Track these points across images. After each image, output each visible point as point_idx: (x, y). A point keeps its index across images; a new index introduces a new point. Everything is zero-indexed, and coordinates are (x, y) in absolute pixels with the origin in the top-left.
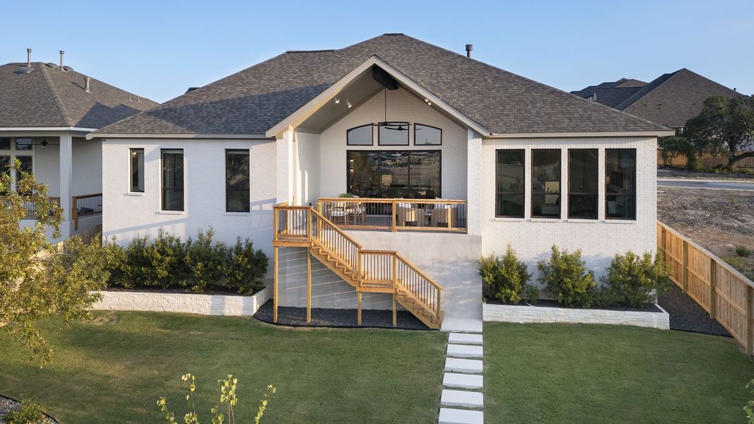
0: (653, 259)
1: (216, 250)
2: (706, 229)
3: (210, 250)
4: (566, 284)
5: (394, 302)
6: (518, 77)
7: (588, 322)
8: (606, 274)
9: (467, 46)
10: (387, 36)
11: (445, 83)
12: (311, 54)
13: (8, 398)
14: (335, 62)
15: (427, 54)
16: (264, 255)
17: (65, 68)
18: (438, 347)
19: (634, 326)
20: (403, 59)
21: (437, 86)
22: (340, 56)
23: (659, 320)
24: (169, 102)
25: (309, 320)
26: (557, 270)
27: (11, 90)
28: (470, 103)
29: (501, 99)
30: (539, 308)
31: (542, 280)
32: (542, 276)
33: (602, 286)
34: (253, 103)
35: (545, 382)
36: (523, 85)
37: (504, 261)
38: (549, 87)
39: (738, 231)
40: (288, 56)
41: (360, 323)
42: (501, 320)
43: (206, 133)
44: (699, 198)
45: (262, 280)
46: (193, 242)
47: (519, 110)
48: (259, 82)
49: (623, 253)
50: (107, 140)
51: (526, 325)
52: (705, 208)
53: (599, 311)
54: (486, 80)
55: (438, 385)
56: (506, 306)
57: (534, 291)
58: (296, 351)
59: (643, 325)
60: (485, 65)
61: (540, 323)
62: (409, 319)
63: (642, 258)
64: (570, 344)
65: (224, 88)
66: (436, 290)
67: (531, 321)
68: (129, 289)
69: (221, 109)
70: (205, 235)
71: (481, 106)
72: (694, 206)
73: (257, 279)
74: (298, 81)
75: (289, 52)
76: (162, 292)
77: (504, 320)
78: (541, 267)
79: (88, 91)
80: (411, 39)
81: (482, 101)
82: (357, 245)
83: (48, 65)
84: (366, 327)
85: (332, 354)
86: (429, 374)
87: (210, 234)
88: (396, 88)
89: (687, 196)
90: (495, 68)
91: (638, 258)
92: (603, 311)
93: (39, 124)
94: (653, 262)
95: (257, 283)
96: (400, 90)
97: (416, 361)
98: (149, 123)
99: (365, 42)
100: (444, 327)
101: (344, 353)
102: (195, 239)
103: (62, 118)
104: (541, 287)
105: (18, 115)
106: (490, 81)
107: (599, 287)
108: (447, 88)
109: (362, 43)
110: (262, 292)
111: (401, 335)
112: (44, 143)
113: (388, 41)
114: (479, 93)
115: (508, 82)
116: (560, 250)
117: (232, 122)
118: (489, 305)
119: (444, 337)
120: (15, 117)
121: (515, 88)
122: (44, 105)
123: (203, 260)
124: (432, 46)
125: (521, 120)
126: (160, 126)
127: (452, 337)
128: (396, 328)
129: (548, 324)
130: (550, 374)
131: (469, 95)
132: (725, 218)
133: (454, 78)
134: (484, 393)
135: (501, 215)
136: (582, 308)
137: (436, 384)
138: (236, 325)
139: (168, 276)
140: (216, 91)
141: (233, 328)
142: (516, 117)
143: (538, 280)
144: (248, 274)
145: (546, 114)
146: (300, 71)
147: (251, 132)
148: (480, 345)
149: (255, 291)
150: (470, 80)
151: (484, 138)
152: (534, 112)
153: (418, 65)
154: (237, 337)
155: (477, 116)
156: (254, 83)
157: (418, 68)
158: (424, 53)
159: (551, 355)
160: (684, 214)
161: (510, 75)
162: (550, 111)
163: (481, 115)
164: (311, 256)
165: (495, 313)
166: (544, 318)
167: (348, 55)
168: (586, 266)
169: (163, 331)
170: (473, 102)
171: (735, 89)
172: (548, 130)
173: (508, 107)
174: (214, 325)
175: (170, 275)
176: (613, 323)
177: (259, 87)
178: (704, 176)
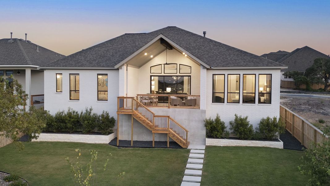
0: (278, 120)
1: (93, 116)
2: (308, 113)
3: (91, 116)
4: (240, 129)
5: (168, 137)
6: (224, 45)
7: (249, 146)
8: (258, 126)
9: (204, 32)
10: (169, 28)
11: (193, 47)
12: (135, 35)
13: (5, 173)
14: (145, 38)
15: (185, 35)
16: (114, 119)
17: (28, 41)
18: (186, 155)
19: (269, 147)
20: (175, 37)
21: (189, 48)
22: (148, 36)
23: (279, 145)
24: (73, 54)
25: (132, 145)
26: (237, 124)
27: (4, 50)
28: (203, 55)
29: (216, 53)
30: (229, 140)
31: (231, 129)
32: (231, 127)
33: (256, 131)
34: (110, 55)
35: (228, 167)
36: (226, 48)
37: (215, 120)
38: (237, 49)
39: (322, 114)
40: (126, 36)
41: (153, 146)
42: (213, 145)
43: (89, 67)
44: (307, 101)
45: (112, 129)
46: (83, 113)
47: (223, 58)
48: (113, 46)
49: (265, 118)
50: (46, 70)
51: (223, 147)
52: (309, 105)
53: (254, 141)
54: (210, 46)
55: (184, 168)
56: (215, 139)
57: (227, 133)
58: (126, 156)
59: (272, 147)
60: (210, 40)
61: (229, 146)
62: (174, 144)
63: (273, 119)
64: (241, 153)
65: (97, 49)
66: (186, 132)
67: (226, 145)
68: (55, 133)
69: (96, 57)
70: (89, 110)
71: (207, 56)
72: (304, 104)
73: (110, 129)
74: (130, 46)
75: (126, 34)
76: (70, 134)
77: (215, 145)
78: (231, 123)
79: (38, 51)
80: (179, 29)
81: (208, 54)
82: (153, 113)
83: (20, 40)
84: (156, 147)
85: (141, 157)
86: (181, 164)
87: (91, 110)
88: (172, 49)
89: (302, 100)
90: (214, 41)
91: (271, 119)
92: (256, 141)
93: (16, 64)
94: (278, 121)
95: (111, 130)
96: (174, 50)
97: (176, 159)
98: (65, 63)
99: (159, 30)
100: (189, 148)
101: (146, 157)
102: (84, 112)
103: (26, 62)
104: (230, 131)
105: (7, 60)
106: (212, 46)
107: (255, 131)
108: (194, 49)
109: (158, 30)
110: (112, 134)
111: (170, 150)
112: (19, 73)
113: (169, 29)
114: (207, 51)
115: (220, 47)
116: (238, 116)
117: (100, 62)
118: (208, 139)
119: (189, 151)
120: (6, 61)
121: (222, 49)
122: (19, 56)
123: (87, 120)
124: (188, 31)
125: (224, 62)
126: (69, 64)
127: (191, 151)
128: (169, 148)
129: (233, 146)
130: (231, 164)
131: (202, 52)
132: (317, 109)
133: (197, 45)
134: (202, 171)
135: (215, 102)
136: (247, 140)
137: (183, 167)
138: (101, 147)
139: (72, 127)
140: (94, 50)
141: (100, 148)
142: (221, 61)
143: (230, 129)
144: (106, 126)
145: (234, 60)
146: (131, 41)
147: (108, 66)
148: (203, 154)
149: (109, 133)
150: (203, 46)
151: (208, 69)
152: (229, 59)
153: (181, 40)
154: (101, 151)
155: (205, 60)
156: (110, 46)
157: (181, 41)
158: (184, 34)
159: (232, 157)
160: (300, 107)
161: (221, 43)
162: (236, 58)
163: (207, 60)
164: (133, 118)
165: (211, 142)
166: (231, 144)
167: (152, 35)
168: (250, 123)
169: (70, 149)
170: (204, 54)
171: (329, 55)
172: (234, 66)
173: (218, 57)
174: (92, 147)
175: (73, 127)
176: (260, 146)
177: (112, 48)
178: (313, 93)
